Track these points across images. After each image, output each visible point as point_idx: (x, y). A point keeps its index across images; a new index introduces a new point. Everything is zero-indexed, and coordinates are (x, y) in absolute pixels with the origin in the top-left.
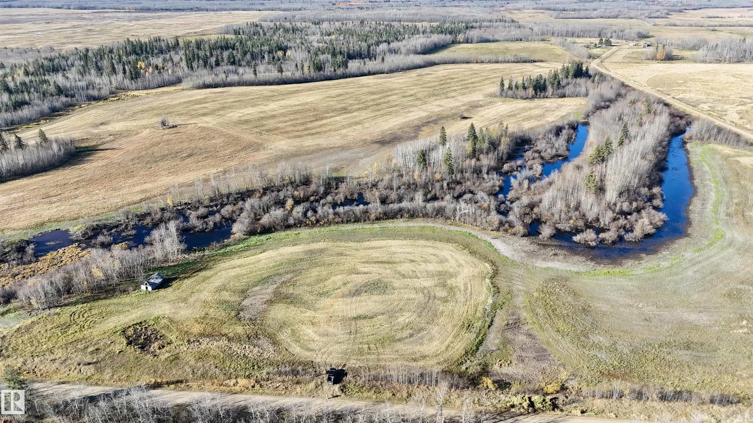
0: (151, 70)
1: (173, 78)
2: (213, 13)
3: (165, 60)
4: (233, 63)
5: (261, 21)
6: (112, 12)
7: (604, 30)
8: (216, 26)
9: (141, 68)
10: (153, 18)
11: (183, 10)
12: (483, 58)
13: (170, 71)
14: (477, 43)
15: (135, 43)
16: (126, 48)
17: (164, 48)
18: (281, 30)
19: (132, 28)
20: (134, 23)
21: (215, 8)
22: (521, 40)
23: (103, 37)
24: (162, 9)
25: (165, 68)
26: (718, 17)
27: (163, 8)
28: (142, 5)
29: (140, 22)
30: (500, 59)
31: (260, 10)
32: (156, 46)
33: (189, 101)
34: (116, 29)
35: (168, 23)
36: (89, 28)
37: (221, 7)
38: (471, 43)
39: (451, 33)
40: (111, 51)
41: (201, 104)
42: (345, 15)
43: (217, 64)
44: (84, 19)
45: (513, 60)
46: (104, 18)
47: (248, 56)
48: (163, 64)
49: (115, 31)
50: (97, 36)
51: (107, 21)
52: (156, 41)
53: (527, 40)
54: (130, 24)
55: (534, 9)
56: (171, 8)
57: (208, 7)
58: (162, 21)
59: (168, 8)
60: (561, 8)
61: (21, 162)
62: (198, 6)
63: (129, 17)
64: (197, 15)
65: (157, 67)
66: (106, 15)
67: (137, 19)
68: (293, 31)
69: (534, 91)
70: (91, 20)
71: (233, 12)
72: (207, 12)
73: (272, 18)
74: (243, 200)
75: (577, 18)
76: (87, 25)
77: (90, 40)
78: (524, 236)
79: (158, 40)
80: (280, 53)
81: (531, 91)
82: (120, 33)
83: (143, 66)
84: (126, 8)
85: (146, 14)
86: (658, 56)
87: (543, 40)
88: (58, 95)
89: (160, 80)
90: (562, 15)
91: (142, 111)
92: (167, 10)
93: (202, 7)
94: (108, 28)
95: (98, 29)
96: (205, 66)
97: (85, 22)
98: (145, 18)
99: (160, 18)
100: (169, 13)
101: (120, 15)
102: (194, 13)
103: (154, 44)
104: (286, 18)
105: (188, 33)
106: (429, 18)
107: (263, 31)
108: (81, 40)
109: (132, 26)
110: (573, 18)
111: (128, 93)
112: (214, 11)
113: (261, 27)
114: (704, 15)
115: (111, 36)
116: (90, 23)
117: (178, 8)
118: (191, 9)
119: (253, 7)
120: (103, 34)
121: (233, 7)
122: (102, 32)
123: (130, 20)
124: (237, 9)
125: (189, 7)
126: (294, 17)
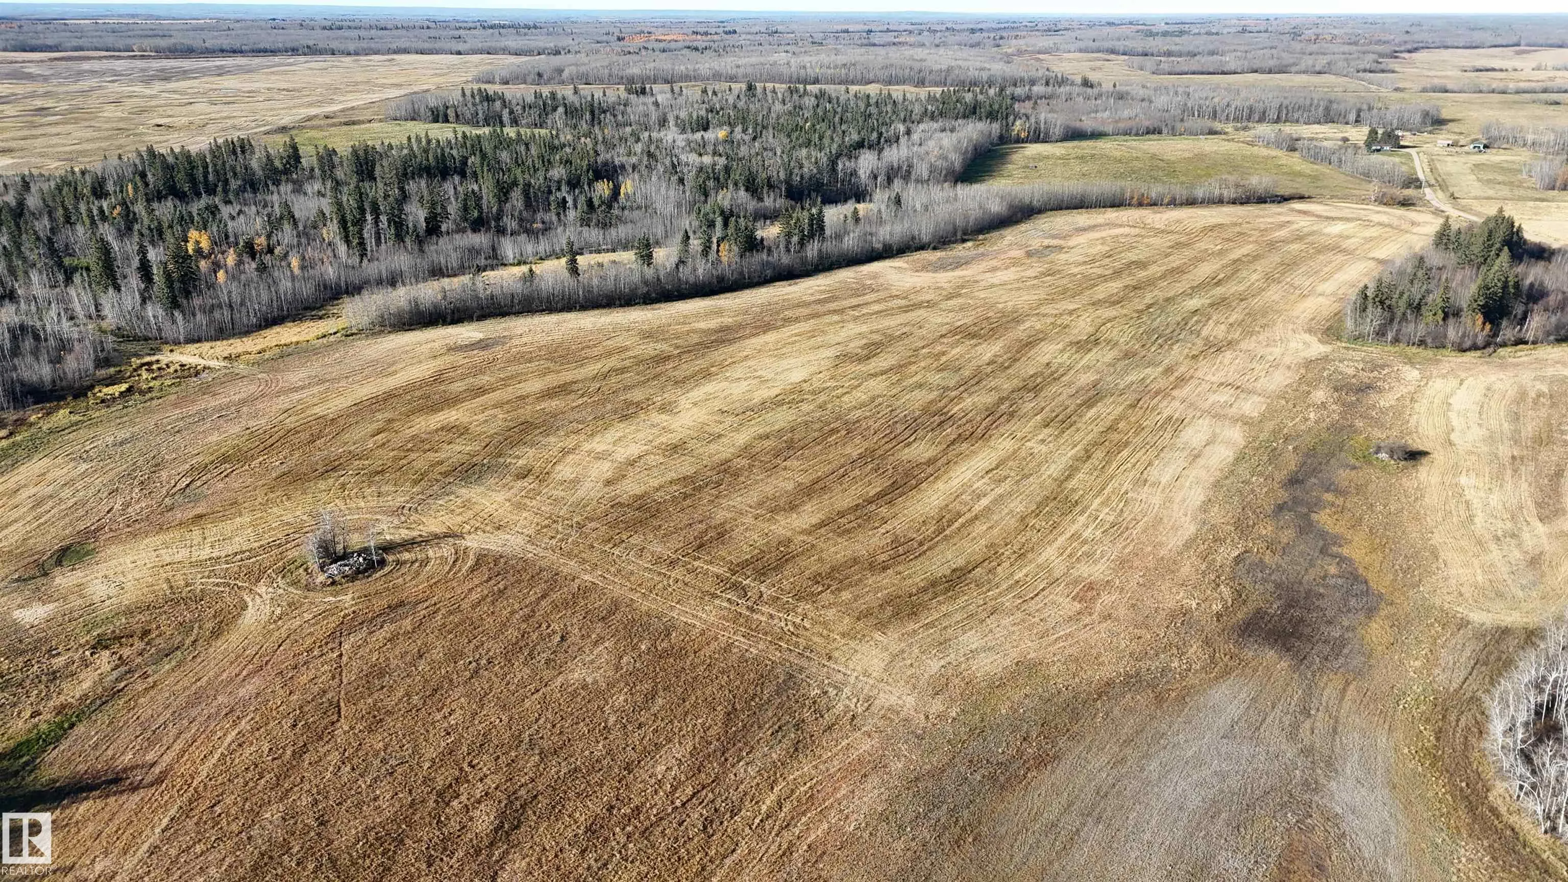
2: (348, 60)
5: (478, 80)
6: (100, 58)
8: (375, 97)
10: (204, 72)
11: (274, 52)
13: (294, 263)
14: (1060, 140)
19: (153, 103)
20: (158, 86)
21: (352, 47)
22: (1159, 132)
23: (79, 132)
24: (222, 51)
25: (277, 250)
27: (224, 47)
28: (173, 40)
29: (172, 85)
31: (459, 53)
34: (111, 107)
35: (247, 86)
36: (39, 103)
37: (364, 44)
39: (992, 117)
42: (682, 68)
44: (30, 77)
46: (80, 74)
48: (269, 237)
49: (110, 112)
50: (54, 130)
51: (85, 85)
54: (148, 92)
55: (1080, 51)
56: (245, 48)
57: (334, 45)
58: (229, 83)
59: (237, 45)
62: (311, 43)
63: (143, 70)
64: (313, 65)
65: (249, 247)
66: (86, 66)
67: (165, 76)
70: (46, 79)
71: (395, 56)
72: (333, 58)
73: (505, 73)
76: (33, 95)
77: (38, 142)
82: (122, 119)
84: (135, 48)
85: (186, 64)
90: (1167, 67)
92: (234, 52)
93: (321, 45)
94: (92, 102)
95: (64, 106)
97: (30, 87)
98: (184, 74)
99: (221, 72)
100: (241, 61)
101: (119, 65)
102: (302, 59)
104: (540, 75)
105: (310, 119)
106: (882, 74)
109: (152, 97)
112: (349, 54)
114: (1468, 65)
115: (99, 129)
116: (41, 88)
117: (262, 46)
118: (294, 51)
119: (438, 45)
120: (76, 121)
121: (394, 46)
122: (73, 115)
123: (148, 80)
124: (406, 51)
125: (289, 45)
126: (560, 71)
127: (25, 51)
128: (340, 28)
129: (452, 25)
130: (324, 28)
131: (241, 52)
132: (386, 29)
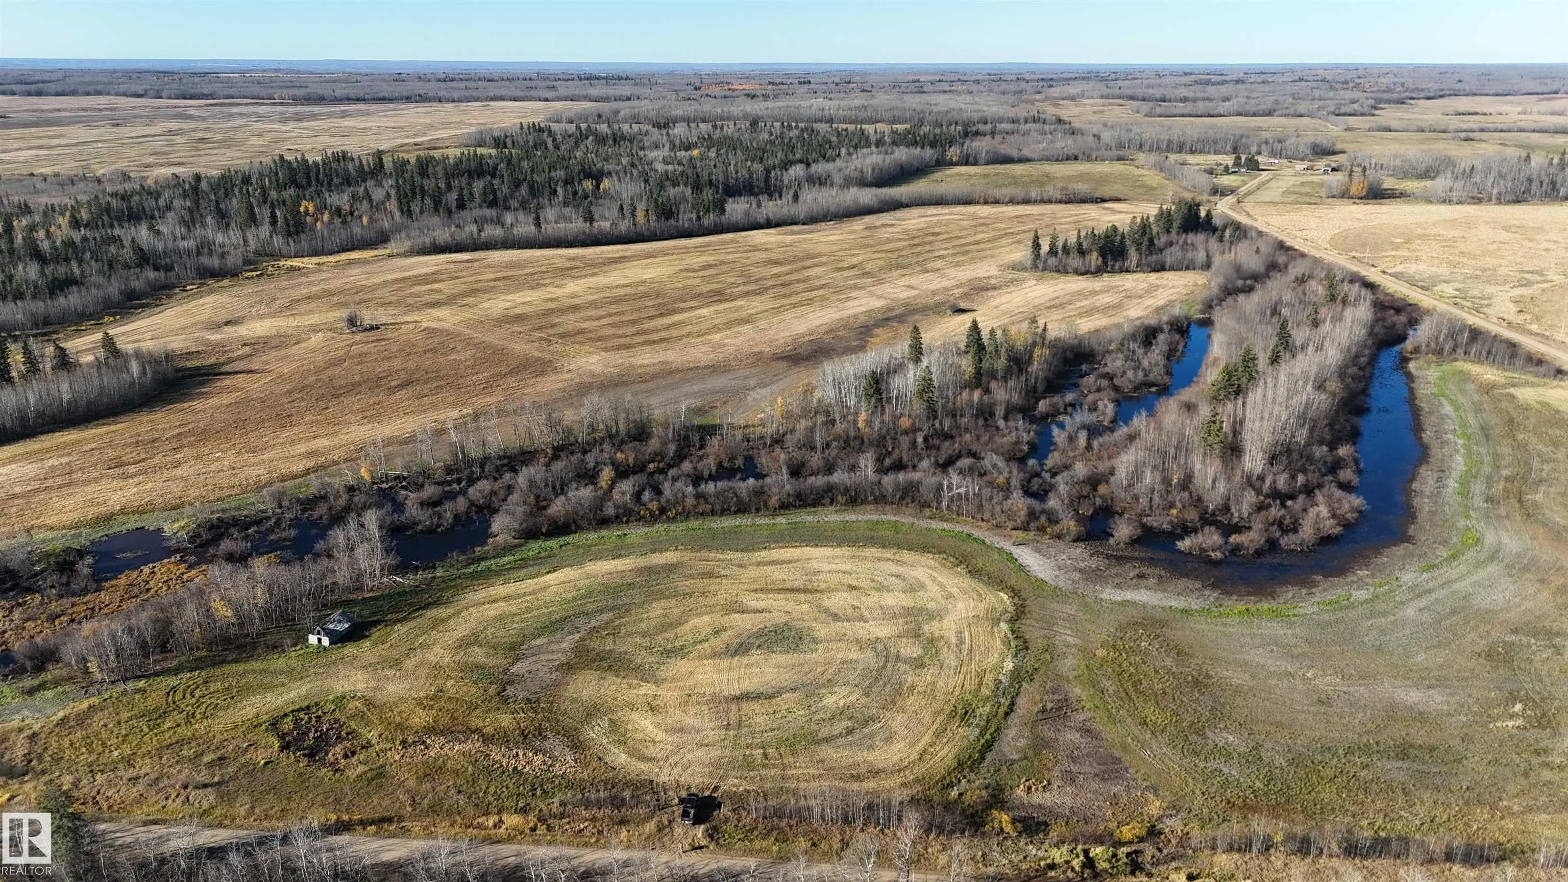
0: (326, 217)
1: (371, 234)
2: (450, 106)
3: (354, 198)
4: (493, 204)
5: (550, 120)
6: (247, 104)
7: (1244, 140)
8: (458, 132)
9: (307, 213)
10: (330, 115)
11: (391, 100)
12: (998, 193)
13: (365, 220)
14: (987, 164)
15: (295, 165)
16: (277, 174)
17: (353, 173)
18: (591, 138)
19: (288, 135)
20: (291, 125)
21: (456, 95)
22: (1076, 158)
23: (231, 153)
24: (348, 99)
25: (356, 213)
26: (1476, 114)
27: (351, 96)
28: (308, 90)
29: (305, 124)
30: (1033, 195)
31: (546, 100)
32: (336, 171)
33: (405, 279)
34: (256, 138)
35: (362, 125)
36: (200, 135)
37: (467, 93)
38: (975, 163)
39: (933, 145)
40: (246, 180)
41: (427, 284)
42: (719, 110)
43: (461, 205)
44: (191, 117)
45: (1059, 197)
46: (231, 115)
47: (524, 190)
48: (351, 206)
49: (255, 141)
50: (216, 151)
51: (238, 122)
52: (338, 160)
53: (1089, 159)
54: (284, 128)
55: (1102, 97)
56: (367, 97)
57: (442, 93)
58: (349, 123)
59: (361, 95)
60: (1158, 96)
61: (66, 397)
62: (422, 92)
63: (282, 113)
64: (419, 110)
65: (338, 211)
66: (235, 110)
67: (298, 118)
68: (615, 140)
69: (1100, 259)
70: (204, 119)
71: (492, 103)
72: (439, 104)
73: (571, 114)
74: (514, 470)
75: (1190, 116)
76: (195, 130)
77: (202, 159)
78: (1077, 540)
79: (343, 157)
80: (588, 185)
81: (1094, 259)
82: (263, 146)
83: (311, 209)
84: (276, 96)
85: (317, 109)
86: (1354, 190)
87: (1120, 159)
88: (140, 266)
89: (344, 237)
90: (1159, 110)
91: (309, 298)
92: (358, 100)
93: (431, 94)
94: (240, 135)
95: (219, 137)
96: (436, 209)
97: (193, 125)
98: (314, 117)
99: (344, 115)
100: (363, 107)
101: (262, 110)
102: (413, 105)
103: (334, 166)
104: (599, 116)
105: (403, 146)
106: (887, 115)
107: (554, 140)
108: (185, 160)
109: (287, 132)
110: (1183, 116)
111: (281, 263)
112: (453, 101)
113: (550, 133)
114: (1450, 110)
115: (246, 152)
116: (202, 125)
117: (381, 95)
118: (408, 99)
119: (533, 93)
120: (229, 147)
121: (492, 94)
122: (226, 143)
123: (284, 121)
124: (501, 98)
125: (405, 94)
126: (616, 113)
127: (185, 98)
128: (452, 80)
129: (552, 77)
130: (439, 80)
131: (364, 100)
132: (492, 80)
